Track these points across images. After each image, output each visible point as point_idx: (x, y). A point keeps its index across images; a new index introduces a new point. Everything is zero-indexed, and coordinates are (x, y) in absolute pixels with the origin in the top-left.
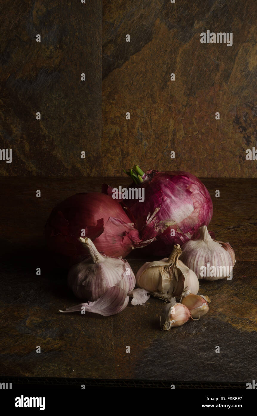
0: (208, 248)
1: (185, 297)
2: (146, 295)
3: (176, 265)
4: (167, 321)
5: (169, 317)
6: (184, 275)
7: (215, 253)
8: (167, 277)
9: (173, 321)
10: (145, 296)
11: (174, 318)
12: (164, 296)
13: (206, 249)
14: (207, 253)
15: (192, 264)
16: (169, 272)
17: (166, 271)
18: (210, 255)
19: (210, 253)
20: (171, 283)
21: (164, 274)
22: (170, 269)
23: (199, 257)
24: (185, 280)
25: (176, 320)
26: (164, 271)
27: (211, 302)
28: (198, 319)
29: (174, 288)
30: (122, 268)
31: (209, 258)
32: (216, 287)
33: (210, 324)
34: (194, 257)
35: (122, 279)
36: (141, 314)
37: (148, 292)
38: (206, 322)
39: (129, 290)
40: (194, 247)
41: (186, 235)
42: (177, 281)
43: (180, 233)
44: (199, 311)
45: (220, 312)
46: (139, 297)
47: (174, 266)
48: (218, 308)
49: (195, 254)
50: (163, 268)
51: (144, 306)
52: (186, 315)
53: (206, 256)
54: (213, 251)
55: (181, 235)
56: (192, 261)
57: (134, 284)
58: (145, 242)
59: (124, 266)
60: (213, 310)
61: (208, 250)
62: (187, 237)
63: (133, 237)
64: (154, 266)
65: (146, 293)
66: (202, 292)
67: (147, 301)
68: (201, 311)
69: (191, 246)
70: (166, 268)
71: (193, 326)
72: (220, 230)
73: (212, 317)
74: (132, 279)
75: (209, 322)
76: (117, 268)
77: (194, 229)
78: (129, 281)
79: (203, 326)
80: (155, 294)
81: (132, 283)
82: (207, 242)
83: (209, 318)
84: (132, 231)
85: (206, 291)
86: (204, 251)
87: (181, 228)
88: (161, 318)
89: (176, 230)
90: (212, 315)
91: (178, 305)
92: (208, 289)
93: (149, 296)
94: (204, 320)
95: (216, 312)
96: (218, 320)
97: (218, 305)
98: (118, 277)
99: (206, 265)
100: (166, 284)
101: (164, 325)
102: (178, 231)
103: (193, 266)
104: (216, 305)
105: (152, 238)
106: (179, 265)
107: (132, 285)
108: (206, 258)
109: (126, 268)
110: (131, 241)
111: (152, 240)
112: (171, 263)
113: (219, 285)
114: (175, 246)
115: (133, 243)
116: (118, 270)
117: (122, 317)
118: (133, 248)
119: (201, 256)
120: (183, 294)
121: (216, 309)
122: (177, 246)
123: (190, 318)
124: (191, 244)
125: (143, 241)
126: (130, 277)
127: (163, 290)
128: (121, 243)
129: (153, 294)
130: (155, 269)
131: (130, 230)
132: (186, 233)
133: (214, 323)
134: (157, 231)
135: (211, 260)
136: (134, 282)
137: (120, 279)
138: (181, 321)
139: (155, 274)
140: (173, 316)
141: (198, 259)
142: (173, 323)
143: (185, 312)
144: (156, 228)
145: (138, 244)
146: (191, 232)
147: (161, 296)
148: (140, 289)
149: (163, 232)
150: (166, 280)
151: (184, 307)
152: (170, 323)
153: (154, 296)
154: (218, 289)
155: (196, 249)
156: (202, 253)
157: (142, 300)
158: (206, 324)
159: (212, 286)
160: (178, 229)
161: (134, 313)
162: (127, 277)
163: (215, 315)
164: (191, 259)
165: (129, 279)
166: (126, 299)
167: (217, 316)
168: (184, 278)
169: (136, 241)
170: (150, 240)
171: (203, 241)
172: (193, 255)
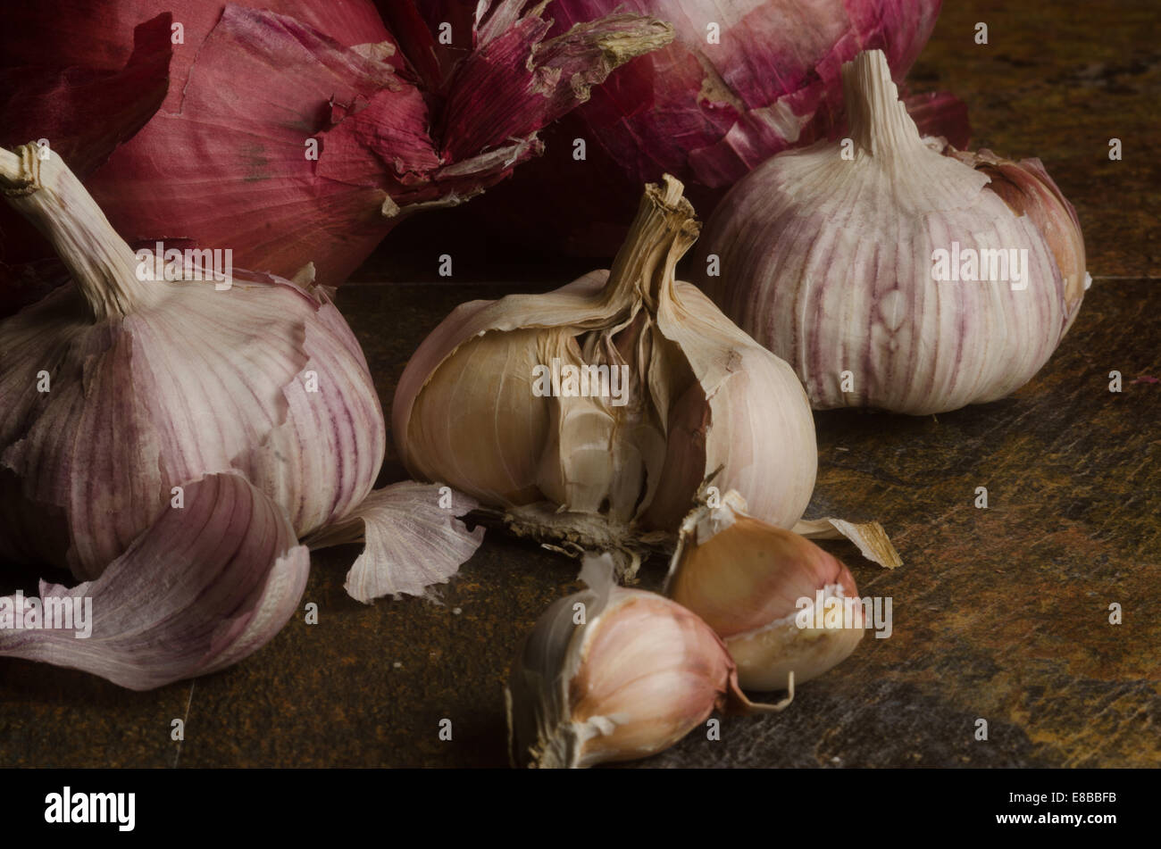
0: (894, 201)
1: (700, 541)
2: (454, 526)
3: (654, 316)
4: (554, 726)
5: (566, 696)
6: (704, 385)
7: (937, 230)
8: (596, 401)
9: (600, 722)
10: (448, 530)
11: (603, 705)
12: (578, 529)
13: (883, 201)
14: (885, 230)
15: (787, 304)
17: (589, 362)
18: (904, 247)
19: (902, 231)
20: (622, 445)
22: (612, 350)
23: (829, 262)
24: (709, 422)
25: (621, 716)
27: (899, 563)
28: (784, 703)
29: (645, 475)
30: (286, 348)
31: (895, 266)
32: (949, 455)
33: (872, 730)
34: (795, 261)
35: (282, 421)
36: (398, 665)
37: (476, 507)
38: (848, 718)
39: (338, 497)
40: (800, 193)
41: (764, 115)
42: (660, 430)
43: (721, 105)
44: (793, 645)
45: (953, 641)
46: (404, 538)
47: (646, 326)
48: (948, 606)
49: (804, 237)
50: (566, 339)
51: (437, 602)
52: (693, 677)
53: (877, 250)
54: (926, 218)
55: (729, 116)
56: (780, 289)
57: (373, 456)
58: (469, 168)
59: (297, 332)
60: (911, 623)
61: (891, 211)
62: (772, 133)
63: (387, 139)
64: (505, 327)
65: (462, 512)
66: (853, 495)
67: (462, 567)
68: (806, 641)
69: (781, 188)
70: (591, 339)
71: (748, 750)
72: (1023, 90)
73: (895, 675)
74: (351, 421)
75: (870, 717)
76: (248, 350)
77: (818, 78)
78: (328, 435)
79: (821, 751)
80: (518, 521)
81: (356, 452)
82: (885, 161)
83: (873, 690)
84: (381, 96)
85: (879, 489)
86: (868, 221)
87: (732, 75)
88: (509, 703)
89: (698, 87)
90: (893, 667)
91: (631, 604)
92: (895, 469)
93: (481, 530)
94: (834, 699)
95: (929, 635)
96: (932, 702)
97: (947, 583)
98: (254, 410)
99: (875, 315)
100: (586, 447)
101: (534, 753)
102: (710, 91)
103: (789, 319)
104: (936, 584)
105: (512, 143)
106: (679, 315)
107: (356, 462)
108: (880, 264)
109: (308, 346)
110: (371, 164)
111: (510, 156)
112: (625, 302)
113: (970, 442)
114: (649, 187)
115: (389, 179)
116: (250, 359)
117: (260, 687)
118: (390, 209)
119: (842, 250)
120: (688, 525)
121: (928, 619)
122: (663, 185)
123: (727, 695)
124: (783, 175)
125: (458, 158)
126: (336, 406)
127: (568, 488)
128: (309, 174)
129: (509, 518)
130: (513, 347)
131: (367, 88)
132: (768, 103)
133: (904, 721)
134: (544, 91)
135: (913, 277)
136: (373, 440)
137: (263, 426)
138: (659, 720)
139: (509, 381)
140: (591, 687)
141: (825, 274)
142: (599, 736)
143: (688, 652)
144: (540, 75)
145: (424, 179)
146: (799, 95)
147: (558, 528)
148: (418, 486)
149: (584, 96)
150: (589, 424)
151: (679, 618)
152: (570, 738)
153: (515, 528)
154: (961, 472)
155: (811, 209)
156: (850, 234)
157: (426, 562)
158: (847, 732)
159: (921, 452)
160: (706, 83)
161: (351, 660)
162: (314, 407)
163: (915, 665)
164: (778, 273)
165: (333, 420)
166: (280, 563)
167: (932, 669)
168: (703, 409)
169: (406, 160)
170: (502, 151)
171: (862, 152)
172: (790, 248)
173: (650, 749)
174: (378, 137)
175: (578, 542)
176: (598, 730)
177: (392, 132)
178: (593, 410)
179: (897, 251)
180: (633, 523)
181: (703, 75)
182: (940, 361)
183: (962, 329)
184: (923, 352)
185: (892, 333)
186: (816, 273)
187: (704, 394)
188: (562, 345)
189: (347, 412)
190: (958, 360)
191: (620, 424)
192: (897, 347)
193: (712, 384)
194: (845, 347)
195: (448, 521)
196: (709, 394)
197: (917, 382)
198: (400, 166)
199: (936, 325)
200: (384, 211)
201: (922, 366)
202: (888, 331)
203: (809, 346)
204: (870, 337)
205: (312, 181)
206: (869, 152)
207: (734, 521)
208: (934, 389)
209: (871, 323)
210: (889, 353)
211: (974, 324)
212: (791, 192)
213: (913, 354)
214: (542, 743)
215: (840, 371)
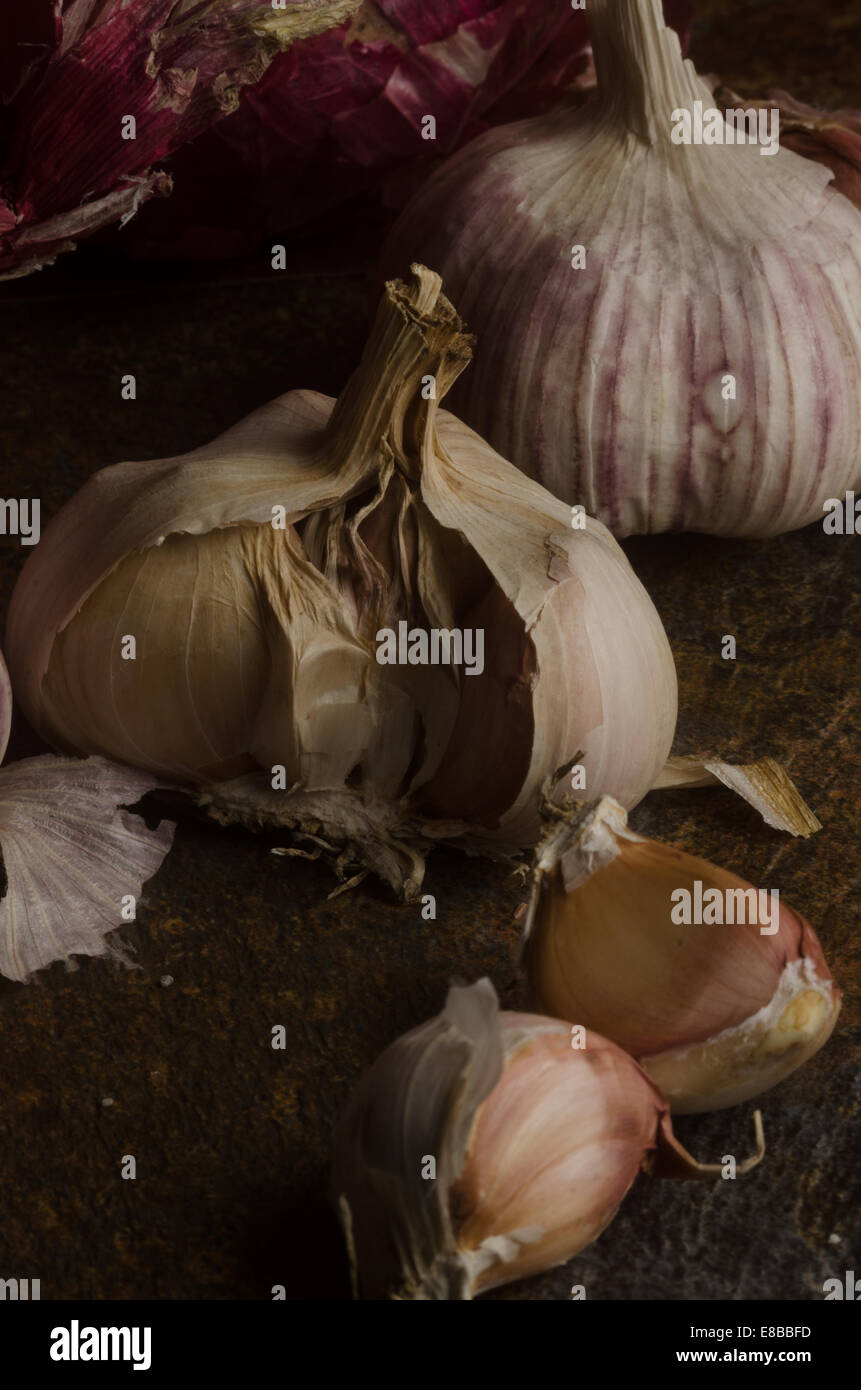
0: (700, 224)
1: (569, 887)
2: (127, 824)
3: (416, 487)
4: (428, 1259)
5: (446, 1213)
6: (521, 608)
7: (775, 276)
8: (342, 629)
9: (497, 1244)
10: (119, 832)
11: (501, 1218)
12: (317, 814)
13: (683, 224)
14: (696, 275)
15: (562, 402)
16: (350, 577)
17: (322, 567)
18: (729, 301)
19: (721, 274)
20: (380, 687)
21: (311, 609)
22: (361, 550)
23: (620, 334)
24: (534, 666)
25: (528, 1232)
26: (297, 564)
28: (754, 1161)
31: (721, 333)
34: (569, 334)
36: (108, 1102)
37: (153, 785)
38: (823, 1150)
40: (551, 215)
41: (441, 56)
43: (378, 46)
46: (56, 852)
47: (405, 505)
49: (577, 295)
50: (284, 535)
51: (130, 965)
52: (619, 1144)
53: (690, 311)
54: (755, 251)
55: (388, 60)
56: (550, 380)
58: (66, 226)
61: (699, 243)
64: (195, 528)
65: (132, 798)
68: (769, 1055)
69: (521, 207)
80: (221, 803)
82: (671, 153)
86: (666, 259)
87: (394, 1)
88: (348, 1220)
89: (348, 26)
93: (168, 826)
99: (698, 411)
100: (329, 699)
103: (568, 425)
105: (124, 184)
106: (451, 482)
108: (697, 332)
111: (126, 201)
112: (368, 467)
114: (391, 286)
119: (638, 314)
120: (546, 861)
122: (413, 282)
123: (657, 1151)
124: (518, 184)
127: (305, 761)
129: (206, 799)
130: (205, 554)
132: (444, 34)
134: (173, 105)
135: (750, 349)
138: (579, 1222)
139: (203, 608)
140: (482, 1194)
141: (618, 354)
142: (496, 1261)
143: (611, 1109)
144: (166, 81)
148: (65, 762)
149: (231, 106)
150: (334, 665)
151: (591, 1056)
153: (216, 815)
156: (645, 284)
158: (832, 1178)
159: (759, 595)
160: (356, 17)
161: (32, 1097)
164: (544, 355)
168: (524, 646)
170: (113, 198)
171: (631, 139)
172: (558, 313)
173: (563, 1262)
175: (320, 833)
176: (495, 1257)
178: (336, 642)
179: (719, 308)
180: (403, 802)
182: (795, 471)
183: (825, 420)
184: (771, 460)
185: (724, 437)
186: (604, 353)
187: (522, 623)
188: (281, 547)
190: (821, 467)
192: (733, 456)
194: (654, 461)
195: (118, 817)
196: (529, 621)
197: (761, 503)
199: (789, 418)
201: (769, 480)
202: (718, 433)
203: (600, 461)
204: (690, 444)
206: (644, 139)
207: (617, 850)
208: (785, 510)
209: (691, 423)
210: (720, 464)
211: (843, 413)
212: (537, 213)
213: (756, 465)
214: (410, 1286)
215: (644, 494)
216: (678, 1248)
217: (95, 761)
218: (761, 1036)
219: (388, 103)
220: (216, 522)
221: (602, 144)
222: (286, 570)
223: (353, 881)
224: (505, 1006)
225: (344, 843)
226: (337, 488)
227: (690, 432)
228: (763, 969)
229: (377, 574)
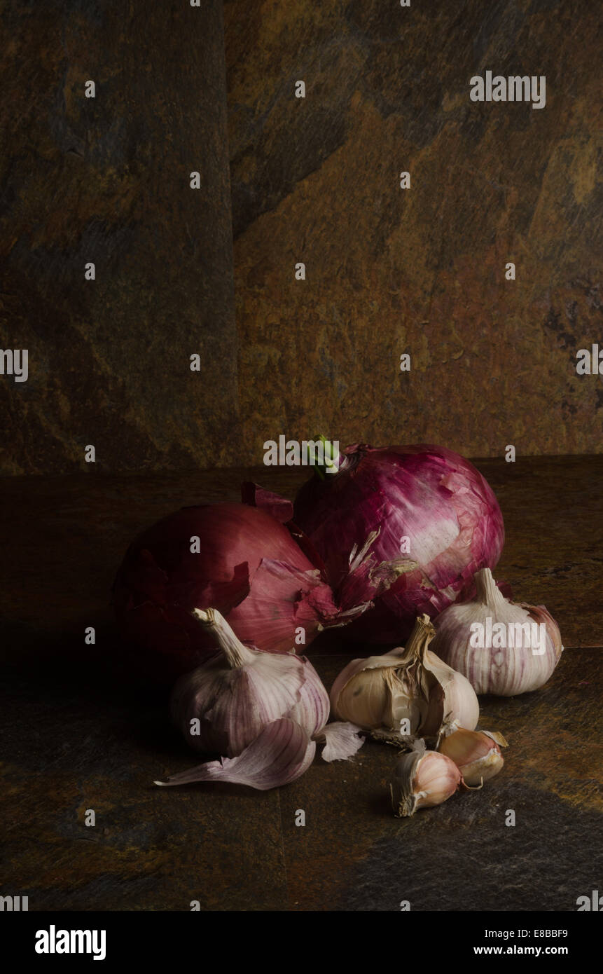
1: (447, 736)
2: (355, 736)
3: (422, 662)
4: (407, 795)
5: (411, 785)
6: (442, 685)
8: (404, 692)
9: (422, 793)
10: (352, 738)
11: (423, 788)
12: (397, 736)
15: (461, 658)
16: (406, 681)
17: (400, 679)
20: (412, 707)
21: (397, 686)
22: (409, 674)
24: (444, 697)
25: (429, 791)
26: (394, 676)
27: (508, 745)
28: (480, 787)
29: (421, 717)
30: (297, 676)
32: (519, 710)
33: (508, 796)
34: (464, 643)
35: (299, 701)
36: (345, 781)
37: (361, 730)
38: (499, 793)
39: (316, 727)
40: (463, 619)
41: (443, 591)
42: (427, 701)
43: (428, 588)
44: (482, 768)
45: (530, 769)
46: (339, 741)
47: (419, 666)
48: (526, 758)
49: (466, 635)
50: (392, 671)
51: (353, 762)
52: (451, 779)
55: (431, 592)
56: (459, 653)
57: (327, 713)
58: (349, 613)
59: (300, 671)
60: (515, 764)
62: (446, 598)
63: (320, 603)
64: (372, 667)
65: (357, 732)
66: (487, 724)
67: (358, 750)
68: (486, 767)
69: (456, 617)
70: (399, 671)
71: (468, 803)
72: (524, 578)
73: (512, 780)
74: (321, 701)
75: (506, 792)
76: (285, 677)
77: (462, 578)
78: (314, 706)
79: (492, 802)
80: (376, 734)
81: (322, 711)
82: (492, 607)
83: (506, 784)
84: (316, 588)
85: (496, 722)
87: (432, 578)
88: (392, 788)
89: (421, 582)
90: (511, 777)
91: (430, 755)
92: (500, 715)
93: (364, 738)
94: (493, 787)
95: (522, 767)
96: (526, 787)
97: (525, 751)
98: (289, 697)
99: (493, 661)
100: (400, 708)
101: (402, 804)
102: (424, 583)
103: (462, 662)
104: (521, 751)
105: (363, 604)
106: (431, 662)
107: (322, 715)
109: (306, 675)
110: (314, 613)
111: (363, 608)
112: (411, 658)
113: (525, 705)
114: (418, 618)
115: (321, 618)
116: (286, 680)
117: (301, 789)
118: (320, 628)
120: (442, 731)
121: (520, 762)
122: (423, 617)
123: (461, 785)
124: (456, 613)
125: (345, 610)
126: (316, 695)
127: (395, 722)
128: (293, 617)
129: (373, 733)
130: (374, 675)
131: (312, 586)
132: (445, 587)
133: (517, 794)
134: (375, 586)
136: (327, 707)
137: (292, 703)
138: (441, 793)
139: (373, 686)
140: (419, 782)
142: (422, 798)
143: (449, 771)
144: (373, 580)
145: (332, 617)
146: (456, 584)
147: (390, 736)
148: (341, 723)
149: (388, 587)
150: (401, 699)
151: (445, 759)
152: (413, 799)
153: (375, 737)
154: (524, 716)
155: (468, 625)
157: (346, 749)
158: (499, 797)
159: (509, 709)
160: (423, 580)
161: (329, 780)
162: (309, 696)
163: (518, 777)
164: (458, 647)
165: (315, 700)
166: (308, 746)
167: (524, 778)
168: (442, 693)
169: (327, 611)
170: (360, 607)
171: (483, 604)
172: (461, 639)
173: (437, 802)
174: (316, 603)
175: (398, 741)
176: (422, 796)
177: (321, 601)
178: (402, 695)
180: (417, 734)
181: (422, 578)
182: (516, 677)
183: (523, 665)
184: (510, 673)
185: (499, 667)
187: (442, 688)
188: (391, 673)
189: (319, 698)
190: (522, 676)
191: (412, 699)
192: (501, 672)
193: (445, 684)
194: (482, 672)
195: (353, 735)
196: (444, 688)
197: (508, 684)
198: (325, 613)
199: (514, 664)
200: (319, 629)
201: (509, 679)
202: (497, 666)
203: (470, 672)
204: (491, 669)
205: (294, 619)
206: (486, 604)
207: (457, 729)
208: (514, 687)
209: (491, 664)
210: (498, 674)
211: (527, 664)
212: (460, 619)
213: (506, 674)
214: (404, 801)
215: (480, 681)
216: (464, 806)
217: (348, 723)
218: (484, 763)
219: (431, 603)
220: (377, 666)
221: (476, 606)
222: (392, 678)
223: (404, 750)
224: (427, 750)
225: (403, 742)
226: (405, 662)
227: (491, 666)
228: (485, 750)
229: (412, 680)
